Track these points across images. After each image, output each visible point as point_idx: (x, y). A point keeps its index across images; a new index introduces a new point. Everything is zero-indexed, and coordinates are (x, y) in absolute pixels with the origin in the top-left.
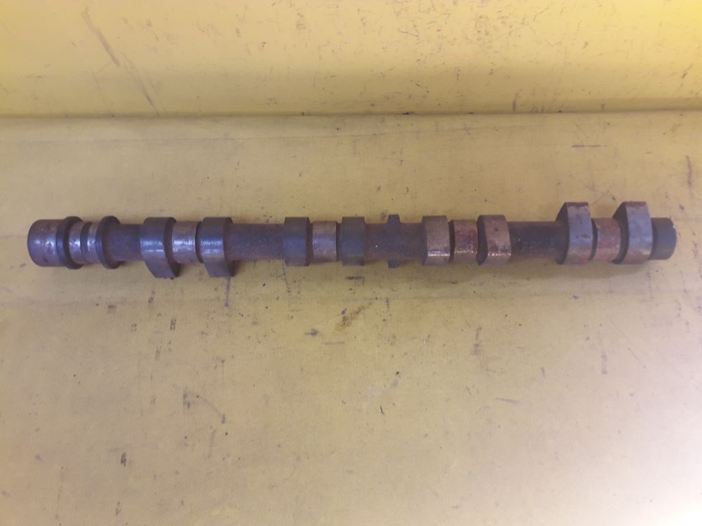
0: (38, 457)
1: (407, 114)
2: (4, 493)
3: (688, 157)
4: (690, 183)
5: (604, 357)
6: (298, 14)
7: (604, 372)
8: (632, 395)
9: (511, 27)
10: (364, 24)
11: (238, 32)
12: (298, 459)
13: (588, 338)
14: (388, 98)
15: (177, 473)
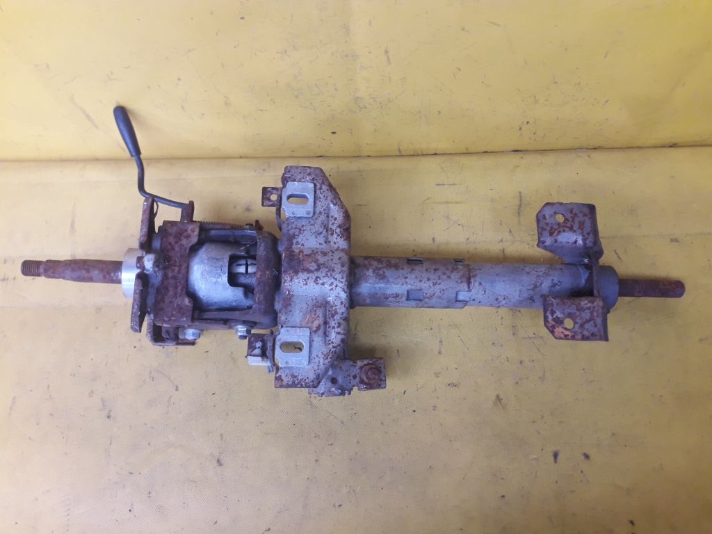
0: (51, 415)
1: (321, 156)
2: (30, 438)
3: (520, 193)
4: (519, 214)
5: (441, 342)
6: (225, 97)
7: (440, 353)
8: (456, 369)
9: (381, 103)
10: (274, 103)
11: (183, 107)
12: (227, 415)
13: (431, 329)
14: (303, 147)
15: (146, 424)
